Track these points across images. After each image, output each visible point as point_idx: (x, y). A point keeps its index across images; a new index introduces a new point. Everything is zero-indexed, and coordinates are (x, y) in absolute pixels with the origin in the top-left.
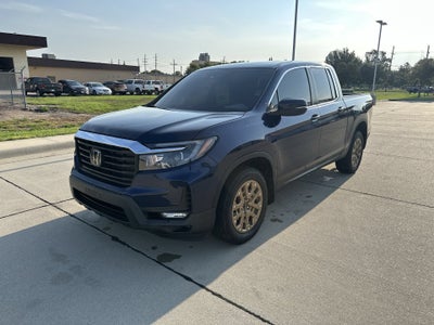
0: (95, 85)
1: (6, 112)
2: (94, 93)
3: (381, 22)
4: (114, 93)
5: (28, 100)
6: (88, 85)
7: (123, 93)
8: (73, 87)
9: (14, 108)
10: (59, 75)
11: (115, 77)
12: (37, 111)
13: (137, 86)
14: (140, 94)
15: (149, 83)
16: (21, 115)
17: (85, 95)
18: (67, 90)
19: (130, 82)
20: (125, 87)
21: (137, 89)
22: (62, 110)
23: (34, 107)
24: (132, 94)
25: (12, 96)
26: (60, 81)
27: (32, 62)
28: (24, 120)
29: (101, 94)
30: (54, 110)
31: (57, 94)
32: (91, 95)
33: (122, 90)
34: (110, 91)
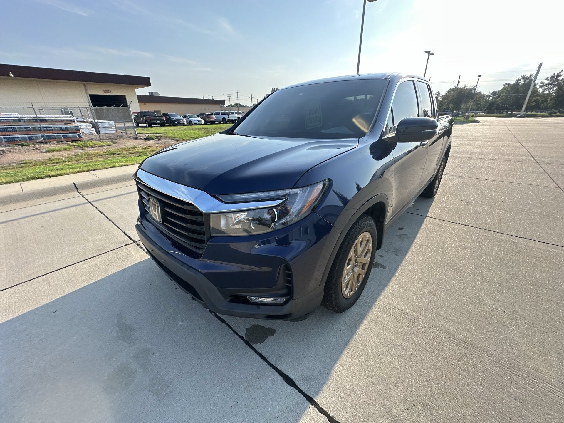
0: (191, 117)
1: (122, 140)
2: (190, 123)
3: (429, 53)
4: (206, 123)
5: (138, 131)
6: (185, 117)
7: (213, 123)
8: (174, 119)
9: (128, 138)
10: (164, 109)
11: (206, 110)
12: (145, 139)
13: (225, 116)
14: (226, 123)
15: (232, 113)
16: (132, 143)
17: (184, 125)
18: (169, 121)
19: (218, 114)
20: (214, 117)
21: (224, 119)
22: (165, 137)
23: (144, 136)
24: (220, 123)
25: (125, 128)
26: (164, 114)
27: (142, 99)
28: (135, 148)
29: (195, 124)
30: (159, 138)
31: (162, 125)
32: (188, 125)
33: (213, 120)
34: (203, 122)
